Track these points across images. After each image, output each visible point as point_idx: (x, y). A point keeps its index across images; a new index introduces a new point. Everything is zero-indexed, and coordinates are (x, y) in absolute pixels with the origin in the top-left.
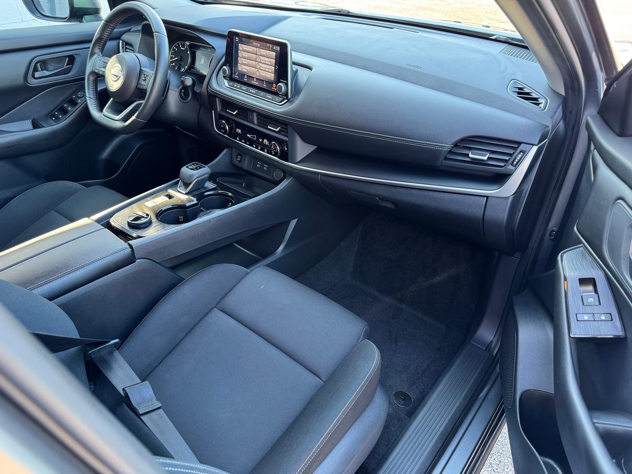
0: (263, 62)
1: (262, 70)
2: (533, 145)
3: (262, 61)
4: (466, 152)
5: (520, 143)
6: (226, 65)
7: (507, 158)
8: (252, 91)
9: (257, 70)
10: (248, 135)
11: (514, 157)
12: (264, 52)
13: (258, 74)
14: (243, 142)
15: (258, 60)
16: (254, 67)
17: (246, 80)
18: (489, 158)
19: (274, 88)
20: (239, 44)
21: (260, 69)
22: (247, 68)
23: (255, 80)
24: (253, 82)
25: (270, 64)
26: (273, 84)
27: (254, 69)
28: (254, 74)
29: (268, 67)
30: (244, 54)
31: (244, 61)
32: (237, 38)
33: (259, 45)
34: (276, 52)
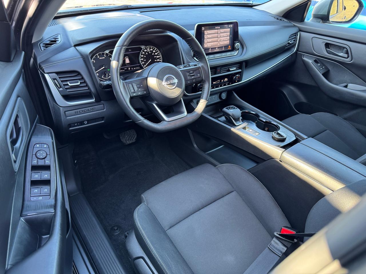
1: (222, 41)
3: (221, 36)
8: (217, 56)
9: (218, 42)
10: (214, 83)
12: (222, 30)
13: (219, 44)
15: (219, 36)
16: (216, 42)
17: (211, 51)
19: (230, 48)
20: (205, 31)
21: (220, 41)
22: (211, 44)
23: (217, 48)
24: (215, 51)
25: (226, 36)
26: (228, 46)
27: (216, 43)
28: (216, 45)
29: (225, 38)
30: (209, 36)
31: (208, 40)
32: (203, 28)
33: (219, 27)
34: (231, 28)
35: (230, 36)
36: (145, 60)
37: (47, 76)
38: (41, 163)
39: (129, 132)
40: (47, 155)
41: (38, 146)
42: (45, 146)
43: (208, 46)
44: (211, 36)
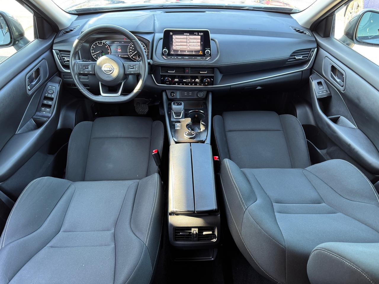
0: (192, 42)
1: (192, 46)
2: (315, 48)
4: (294, 57)
5: (311, 49)
6: (164, 48)
7: (307, 55)
8: (186, 58)
9: (187, 47)
10: (184, 80)
11: (310, 54)
12: (192, 37)
13: (188, 48)
14: (181, 85)
15: (188, 42)
17: (180, 53)
18: (303, 57)
19: (201, 53)
20: (173, 36)
21: (190, 46)
22: (180, 47)
23: (186, 52)
24: (185, 53)
25: (197, 42)
26: (200, 51)
27: (185, 47)
28: (186, 49)
29: (196, 44)
30: (177, 40)
31: (177, 44)
32: (171, 33)
33: (188, 34)
34: (201, 36)
35: (201, 43)
36: (133, 51)
37: (54, 51)
38: (50, 96)
39: (145, 106)
40: (54, 92)
41: (50, 87)
42: (54, 88)
43: (177, 48)
44: (179, 40)
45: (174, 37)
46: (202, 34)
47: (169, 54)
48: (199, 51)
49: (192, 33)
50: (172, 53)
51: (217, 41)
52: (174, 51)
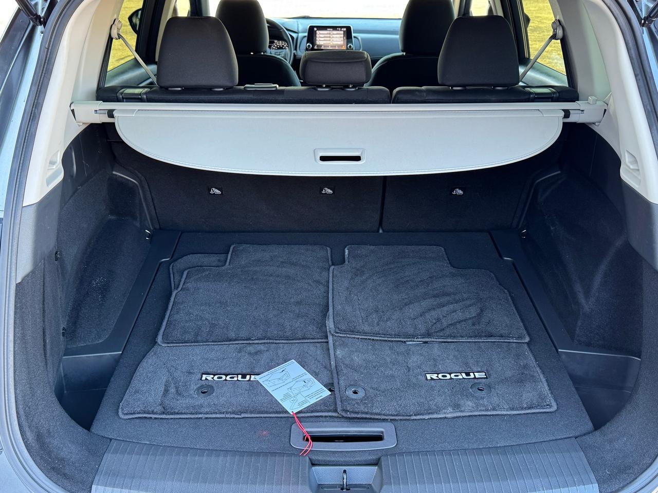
0: (335, 37)
6: (309, 43)
12: (335, 32)
13: (332, 43)
15: (332, 37)
21: (333, 41)
22: (323, 42)
23: (330, 47)
27: (328, 42)
30: (321, 36)
31: (321, 39)
32: (315, 29)
33: (332, 30)
34: (344, 31)
35: (344, 38)
43: (321, 43)
44: (323, 36)
45: (318, 32)
46: (345, 29)
47: (313, 49)
48: (342, 46)
49: (335, 28)
50: (316, 48)
51: (359, 38)
52: (318, 46)
